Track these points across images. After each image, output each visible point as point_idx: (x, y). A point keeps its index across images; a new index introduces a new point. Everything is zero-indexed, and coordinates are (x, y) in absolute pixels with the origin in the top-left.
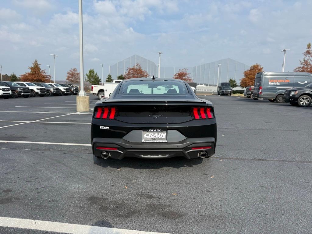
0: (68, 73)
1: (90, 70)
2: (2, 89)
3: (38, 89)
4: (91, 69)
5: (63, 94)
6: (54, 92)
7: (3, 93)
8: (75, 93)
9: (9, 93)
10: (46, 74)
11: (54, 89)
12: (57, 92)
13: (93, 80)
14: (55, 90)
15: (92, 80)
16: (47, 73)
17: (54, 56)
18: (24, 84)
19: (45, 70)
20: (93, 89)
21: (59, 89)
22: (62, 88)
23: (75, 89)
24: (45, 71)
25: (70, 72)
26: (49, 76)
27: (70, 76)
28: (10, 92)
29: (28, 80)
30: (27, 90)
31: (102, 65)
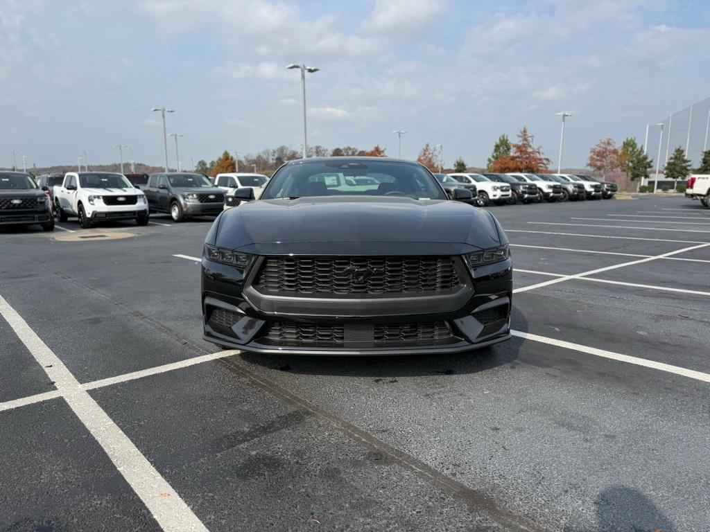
0: (593, 151)
1: (626, 141)
2: (502, 187)
3: (550, 187)
4: (629, 138)
6: (574, 191)
7: (502, 196)
9: (508, 195)
10: (542, 157)
11: (575, 187)
12: (581, 193)
13: (631, 164)
14: (577, 189)
16: (543, 154)
18: (523, 178)
19: (541, 147)
20: (695, 185)
23: (612, 186)
24: (541, 150)
25: (597, 147)
26: (547, 160)
27: (595, 157)
28: (510, 192)
30: (533, 189)
31: (662, 126)
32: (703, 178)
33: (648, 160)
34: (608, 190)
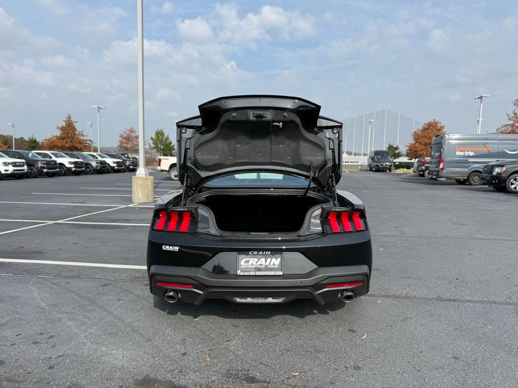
0: (121, 136)
1: (157, 131)
2: (13, 163)
3: (71, 163)
4: (159, 129)
5: (113, 170)
6: (97, 167)
7: (14, 170)
8: (132, 169)
9: (24, 170)
10: (85, 138)
11: (97, 163)
12: (103, 167)
13: (162, 147)
14: (99, 165)
15: (160, 147)
16: (87, 136)
17: (99, 108)
18: (49, 155)
19: (83, 131)
20: (161, 163)
21: (105, 162)
22: (110, 161)
23: (133, 162)
24: (84, 133)
25: (123, 133)
26: (90, 141)
27: (124, 141)
28: (25, 167)
29: (56, 147)
30: (52, 165)
32: (166, 159)
33: (172, 145)
34: (130, 165)
